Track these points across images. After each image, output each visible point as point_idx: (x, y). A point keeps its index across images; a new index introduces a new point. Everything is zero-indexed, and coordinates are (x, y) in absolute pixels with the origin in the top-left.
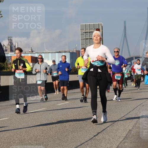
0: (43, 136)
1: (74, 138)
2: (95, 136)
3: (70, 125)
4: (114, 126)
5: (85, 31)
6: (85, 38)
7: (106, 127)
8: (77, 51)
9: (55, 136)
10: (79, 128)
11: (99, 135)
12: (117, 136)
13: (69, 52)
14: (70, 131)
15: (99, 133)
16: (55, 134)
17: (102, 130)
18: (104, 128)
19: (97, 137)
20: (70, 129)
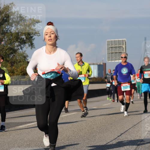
0: (74, 136)
1: (100, 138)
2: (118, 136)
3: (97, 127)
4: (135, 128)
5: (110, 46)
6: (110, 52)
7: (128, 129)
8: (103, 63)
9: (84, 137)
10: (105, 130)
11: (122, 136)
12: (137, 136)
13: (97, 64)
14: (97, 132)
15: (123, 133)
16: (84, 134)
17: (125, 131)
18: (127, 130)
19: (120, 137)
20: (97, 130)
